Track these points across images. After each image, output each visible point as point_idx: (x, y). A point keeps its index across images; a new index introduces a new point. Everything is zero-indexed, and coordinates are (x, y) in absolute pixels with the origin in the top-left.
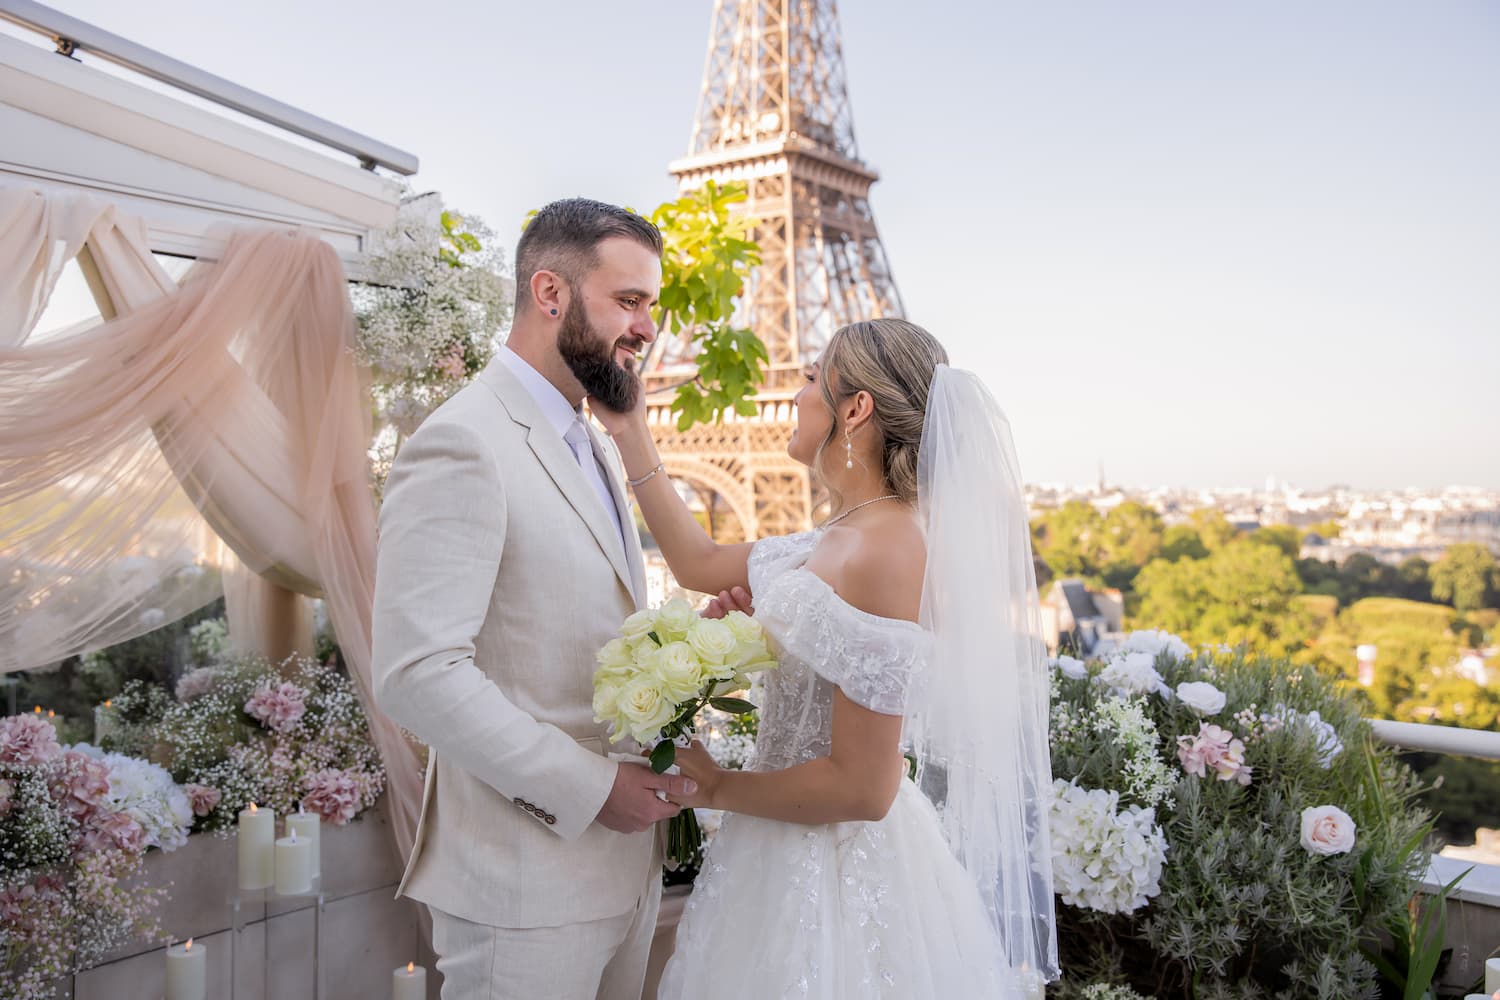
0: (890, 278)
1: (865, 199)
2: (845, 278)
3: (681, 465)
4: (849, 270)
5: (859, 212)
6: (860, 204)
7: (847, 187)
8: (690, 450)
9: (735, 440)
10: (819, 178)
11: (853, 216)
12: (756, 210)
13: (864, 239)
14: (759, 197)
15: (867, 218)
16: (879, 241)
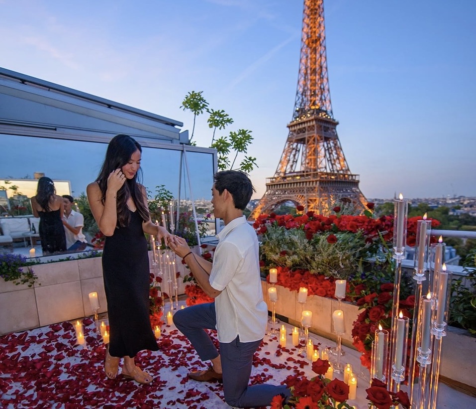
0: (341, 149)
1: (335, 129)
2: (330, 150)
3: (290, 197)
4: (331, 148)
5: (334, 132)
6: (334, 130)
7: (330, 126)
8: (292, 194)
9: (303, 191)
10: (323, 125)
11: (332, 134)
12: (308, 134)
13: (335, 139)
14: (308, 131)
15: (335, 134)
16: (339, 140)
